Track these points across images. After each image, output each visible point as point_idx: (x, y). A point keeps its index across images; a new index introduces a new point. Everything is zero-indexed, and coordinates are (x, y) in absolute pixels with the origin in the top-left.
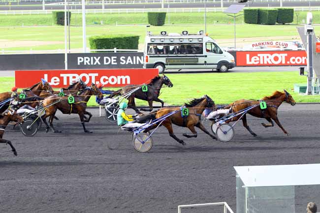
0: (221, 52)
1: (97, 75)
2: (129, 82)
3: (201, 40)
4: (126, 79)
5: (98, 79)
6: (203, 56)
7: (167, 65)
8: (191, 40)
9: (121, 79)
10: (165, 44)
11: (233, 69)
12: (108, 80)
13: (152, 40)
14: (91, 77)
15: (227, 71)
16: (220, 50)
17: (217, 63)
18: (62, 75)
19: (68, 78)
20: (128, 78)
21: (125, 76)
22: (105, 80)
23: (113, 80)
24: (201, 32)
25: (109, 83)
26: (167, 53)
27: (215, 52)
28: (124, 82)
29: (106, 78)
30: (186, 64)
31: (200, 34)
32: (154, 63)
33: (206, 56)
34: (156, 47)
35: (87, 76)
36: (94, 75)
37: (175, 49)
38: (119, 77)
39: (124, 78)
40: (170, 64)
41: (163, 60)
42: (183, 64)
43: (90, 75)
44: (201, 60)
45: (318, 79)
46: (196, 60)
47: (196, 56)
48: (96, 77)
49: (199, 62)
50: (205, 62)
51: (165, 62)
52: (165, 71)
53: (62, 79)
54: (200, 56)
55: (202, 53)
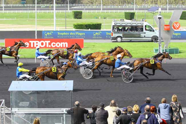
0: (154, 31)
1: (49, 42)
2: (67, 46)
3: (142, 24)
4: (65, 44)
5: (50, 44)
6: (143, 33)
7: (123, 37)
8: (137, 24)
9: (63, 44)
12: (55, 45)
13: (115, 24)
14: (46, 43)
16: (153, 30)
17: (151, 37)
18: (30, 42)
19: (34, 43)
20: (67, 43)
21: (65, 42)
22: (54, 45)
23: (58, 45)
24: (143, 20)
25: (56, 46)
26: (124, 31)
28: (64, 46)
29: (55, 43)
30: (134, 37)
31: (143, 21)
32: (116, 36)
33: (145, 33)
34: (118, 27)
35: (44, 42)
36: (48, 42)
37: (129, 29)
38: (62, 43)
39: (64, 43)
40: (125, 37)
41: (121, 35)
42: (132, 37)
43: (46, 41)
46: (139, 35)
47: (140, 33)
48: (49, 43)
49: (141, 36)
50: (145, 36)
51: (122, 36)
52: (122, 41)
53: (30, 44)
54: (142, 33)
55: (143, 31)
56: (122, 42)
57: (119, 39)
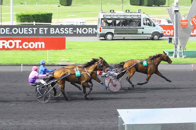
0: (154, 26)
1: (20, 41)
2: (43, 47)
3: (140, 16)
5: (21, 44)
6: (141, 28)
7: (115, 34)
8: (133, 16)
9: (38, 45)
10: (113, 19)
11: (163, 38)
12: (28, 45)
13: (104, 16)
14: (16, 43)
15: (158, 39)
16: (154, 24)
17: (151, 33)
20: (43, 43)
21: (41, 42)
22: (26, 45)
23: (32, 45)
24: (139, 11)
26: (115, 26)
27: (149, 25)
28: (40, 47)
29: (27, 43)
30: (129, 34)
31: (139, 12)
32: (106, 32)
33: (143, 28)
35: (13, 42)
36: (18, 42)
37: (121, 23)
38: (37, 43)
40: (117, 34)
41: (112, 31)
42: (126, 34)
43: (15, 41)
44: (140, 31)
45: (182, 47)
46: (136, 31)
47: (136, 28)
48: (19, 43)
49: (138, 33)
50: (143, 32)
52: (114, 38)
54: (139, 28)
55: (141, 26)
56: (113, 40)
57: (109, 37)
